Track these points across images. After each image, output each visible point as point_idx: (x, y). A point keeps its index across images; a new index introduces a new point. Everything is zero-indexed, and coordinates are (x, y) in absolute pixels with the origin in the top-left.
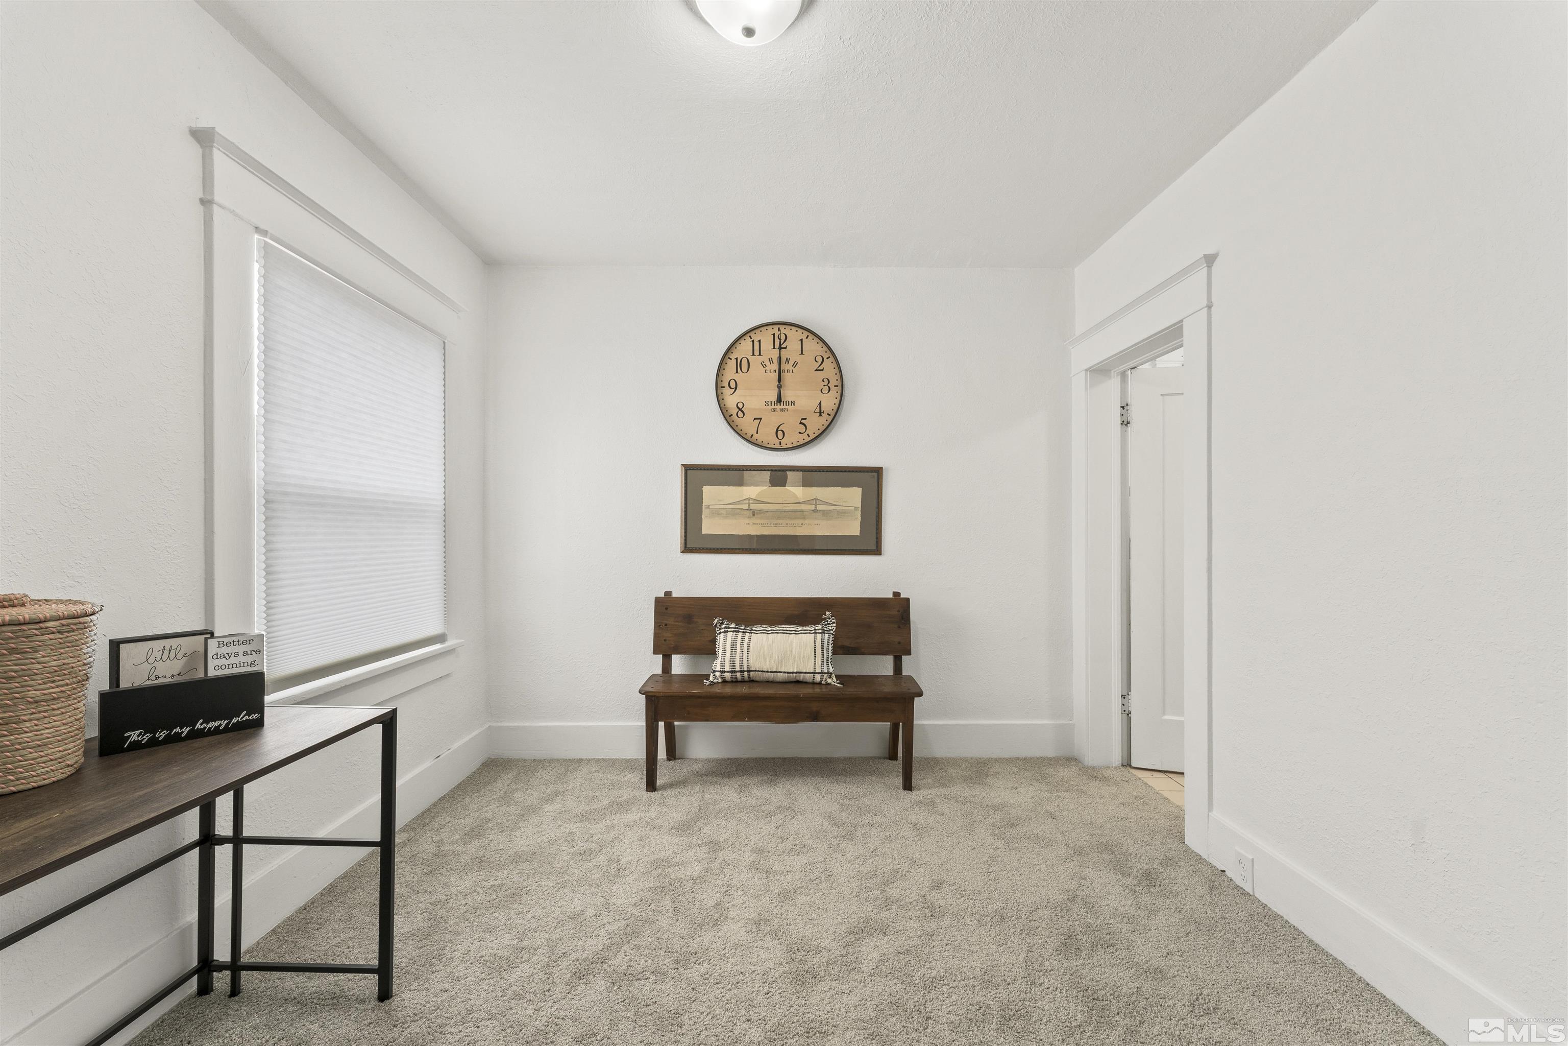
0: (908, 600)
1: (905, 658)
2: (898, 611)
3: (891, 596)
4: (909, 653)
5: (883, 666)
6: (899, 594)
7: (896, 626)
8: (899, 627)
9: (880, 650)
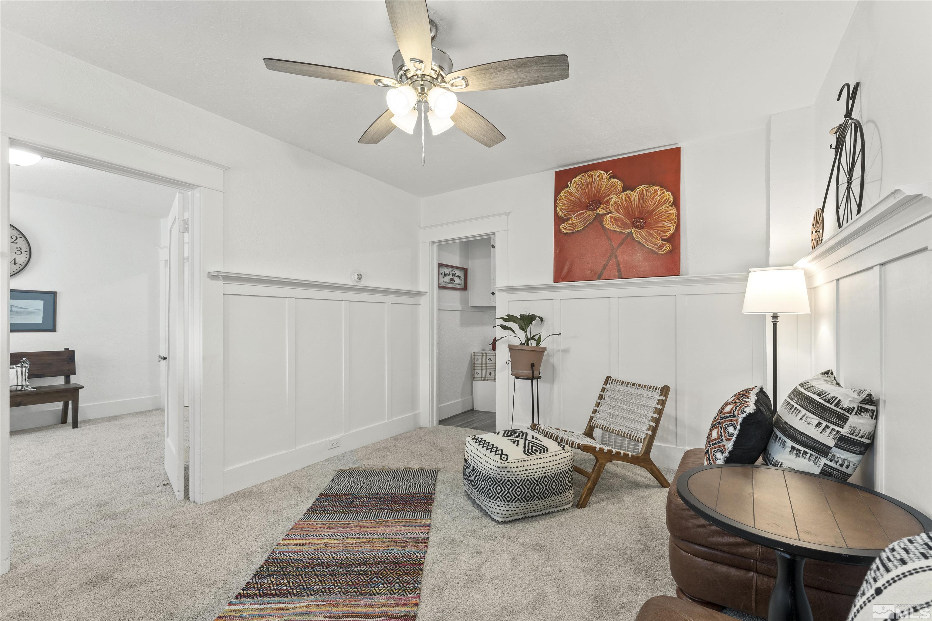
0: (73, 351)
1: (72, 377)
2: (68, 356)
3: (63, 350)
4: (74, 374)
5: (59, 381)
6: (68, 349)
7: (67, 363)
8: (68, 363)
9: (57, 374)
